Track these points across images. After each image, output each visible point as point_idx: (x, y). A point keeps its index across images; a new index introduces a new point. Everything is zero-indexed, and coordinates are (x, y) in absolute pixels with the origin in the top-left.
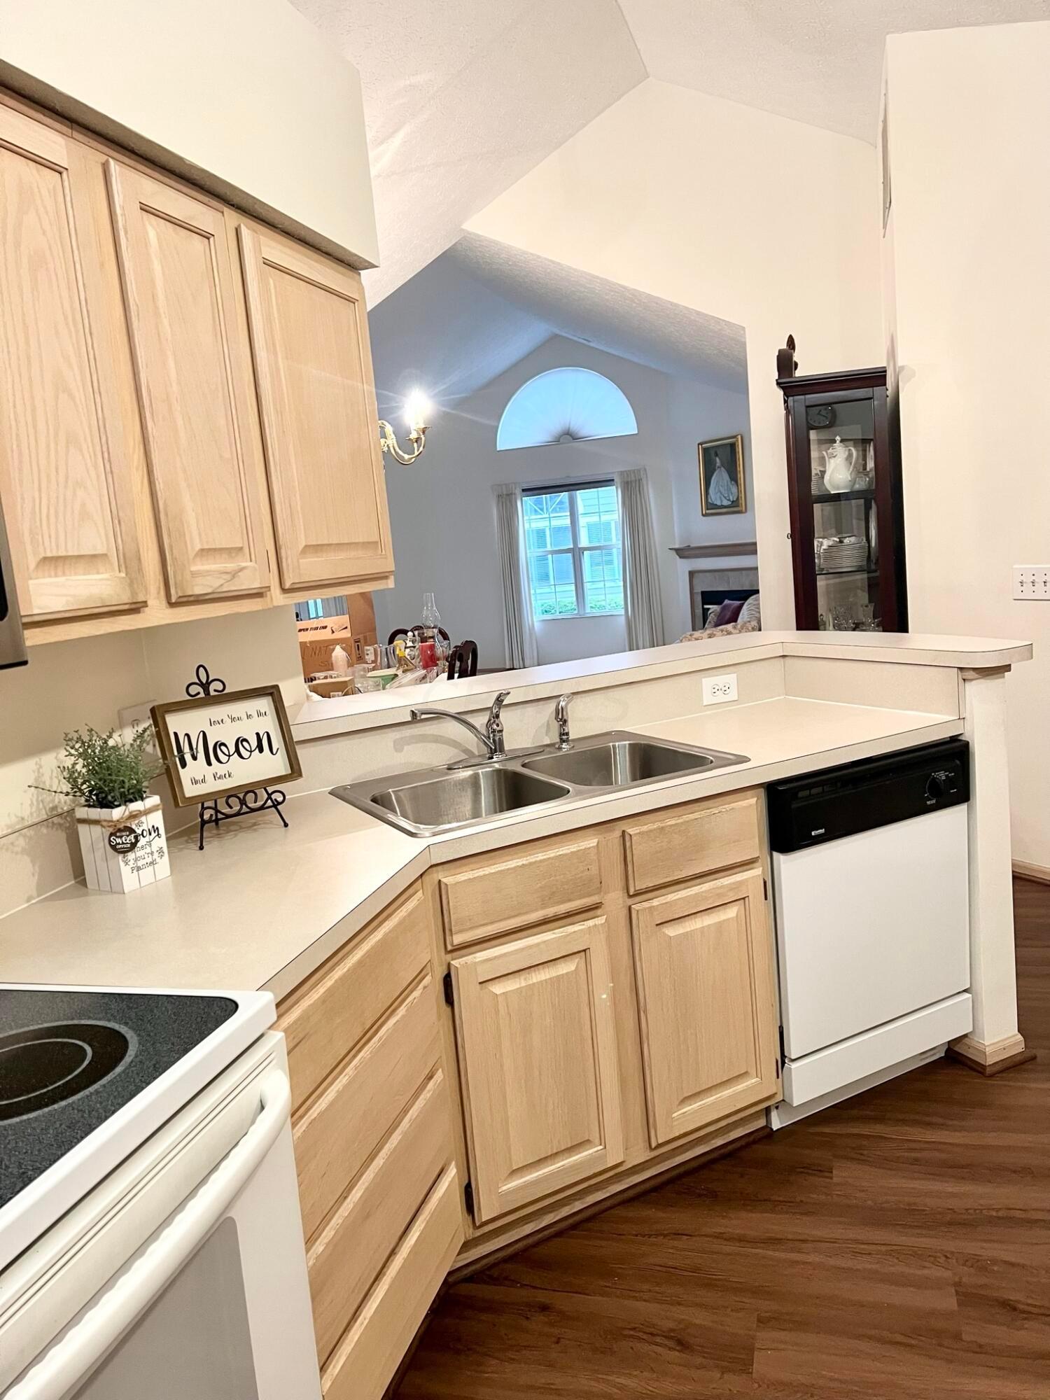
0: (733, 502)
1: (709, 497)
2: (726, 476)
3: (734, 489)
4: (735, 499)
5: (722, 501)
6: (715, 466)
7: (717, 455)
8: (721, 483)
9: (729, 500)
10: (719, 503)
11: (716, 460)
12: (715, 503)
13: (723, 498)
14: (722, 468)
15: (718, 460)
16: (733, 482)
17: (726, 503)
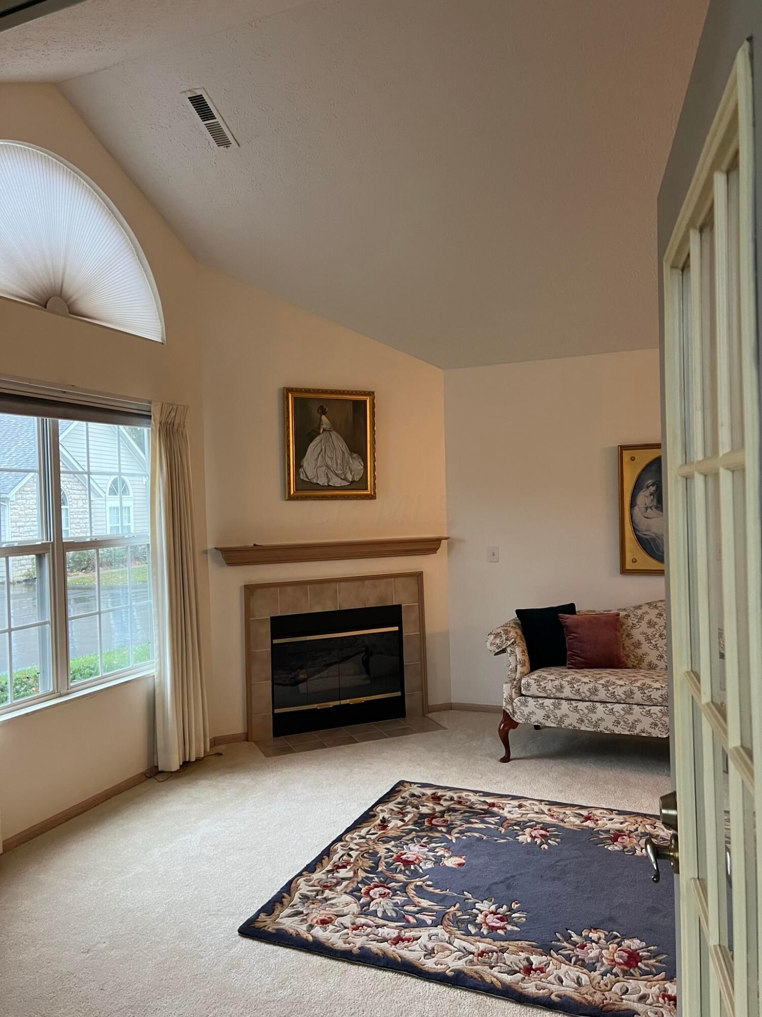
0: (353, 482)
1: (301, 470)
2: (339, 444)
3: (357, 465)
4: (357, 479)
5: (329, 481)
6: (319, 428)
7: (323, 412)
8: (328, 453)
9: (345, 479)
10: (322, 481)
11: (321, 420)
12: (315, 481)
13: (331, 475)
14: (334, 434)
15: (324, 418)
16: (355, 455)
17: (336, 482)
